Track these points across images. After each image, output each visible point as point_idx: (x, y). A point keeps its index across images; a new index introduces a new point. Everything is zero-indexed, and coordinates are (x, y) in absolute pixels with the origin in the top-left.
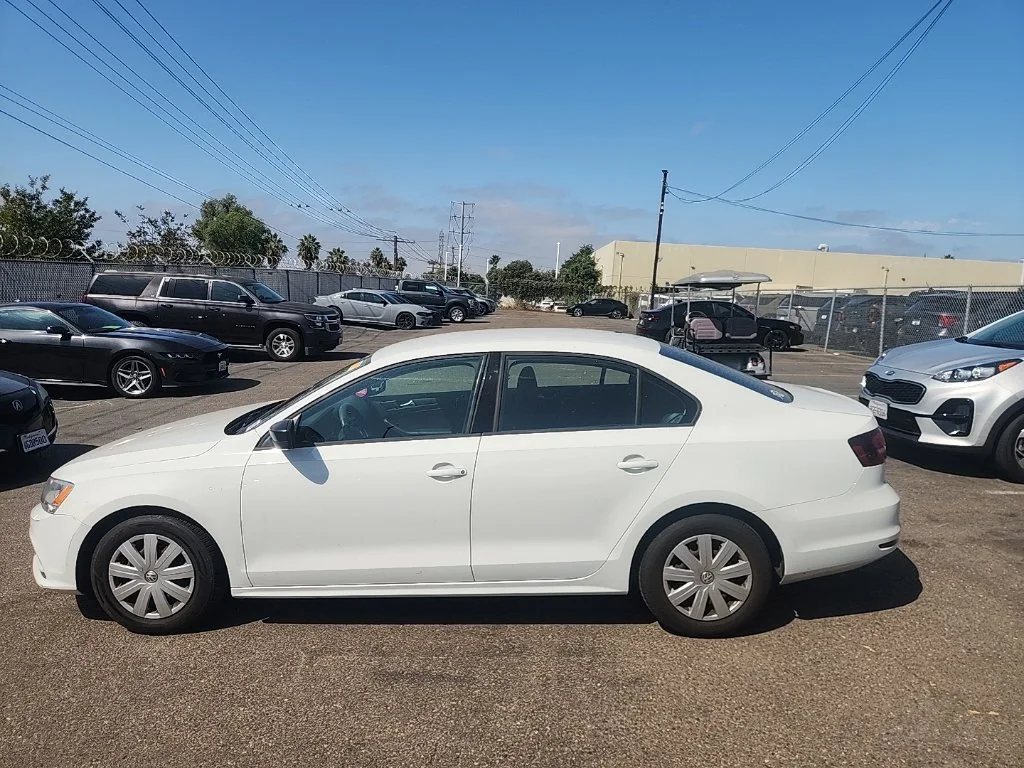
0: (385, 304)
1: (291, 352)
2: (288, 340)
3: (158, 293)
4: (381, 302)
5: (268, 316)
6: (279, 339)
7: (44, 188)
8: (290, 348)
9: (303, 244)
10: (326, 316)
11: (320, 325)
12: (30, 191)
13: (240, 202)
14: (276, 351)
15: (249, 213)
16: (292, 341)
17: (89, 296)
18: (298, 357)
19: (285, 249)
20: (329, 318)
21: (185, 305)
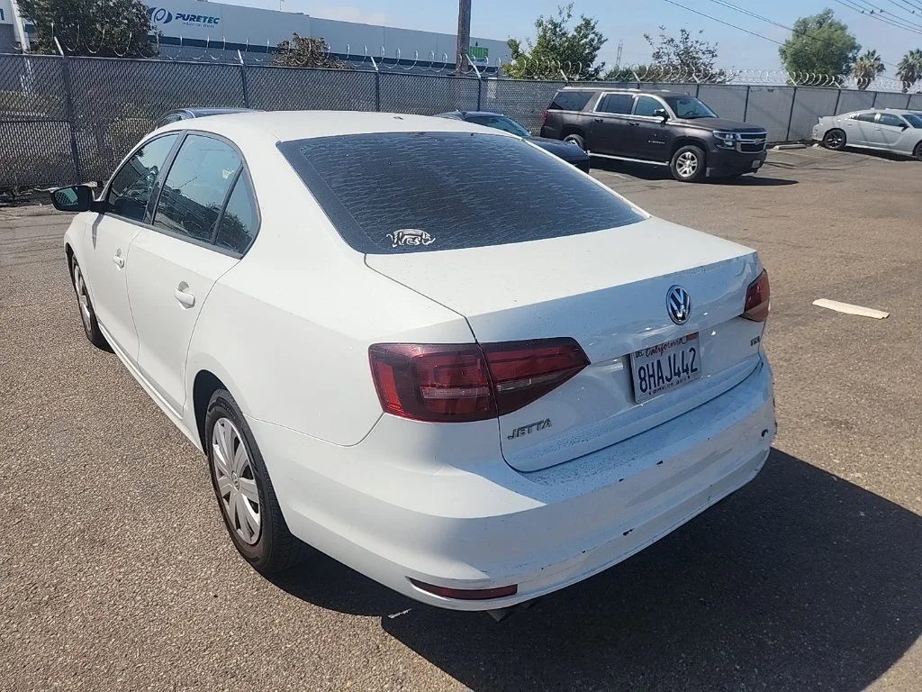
0: (905, 127)
1: (693, 172)
2: (693, 159)
3: (595, 108)
4: (900, 126)
5: (678, 132)
6: (684, 157)
7: (569, 16)
8: (693, 168)
9: (906, 61)
10: (738, 135)
11: (730, 144)
12: (558, 20)
13: (836, 18)
14: (678, 170)
15: (843, 28)
16: (696, 161)
17: (550, 111)
18: (698, 178)
19: (881, 68)
20: (743, 137)
21: (613, 120)
